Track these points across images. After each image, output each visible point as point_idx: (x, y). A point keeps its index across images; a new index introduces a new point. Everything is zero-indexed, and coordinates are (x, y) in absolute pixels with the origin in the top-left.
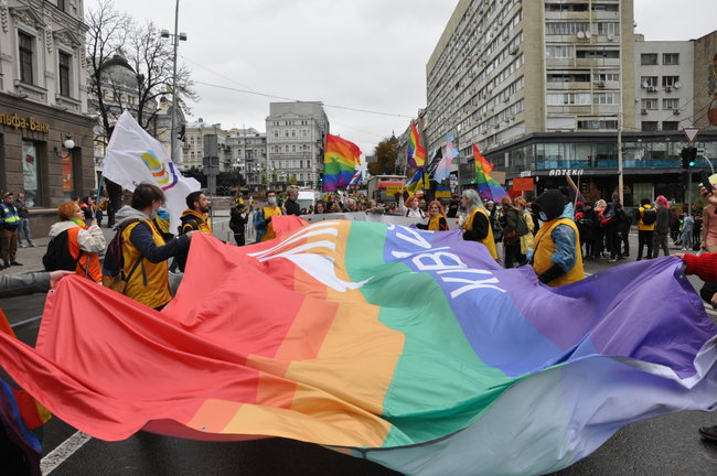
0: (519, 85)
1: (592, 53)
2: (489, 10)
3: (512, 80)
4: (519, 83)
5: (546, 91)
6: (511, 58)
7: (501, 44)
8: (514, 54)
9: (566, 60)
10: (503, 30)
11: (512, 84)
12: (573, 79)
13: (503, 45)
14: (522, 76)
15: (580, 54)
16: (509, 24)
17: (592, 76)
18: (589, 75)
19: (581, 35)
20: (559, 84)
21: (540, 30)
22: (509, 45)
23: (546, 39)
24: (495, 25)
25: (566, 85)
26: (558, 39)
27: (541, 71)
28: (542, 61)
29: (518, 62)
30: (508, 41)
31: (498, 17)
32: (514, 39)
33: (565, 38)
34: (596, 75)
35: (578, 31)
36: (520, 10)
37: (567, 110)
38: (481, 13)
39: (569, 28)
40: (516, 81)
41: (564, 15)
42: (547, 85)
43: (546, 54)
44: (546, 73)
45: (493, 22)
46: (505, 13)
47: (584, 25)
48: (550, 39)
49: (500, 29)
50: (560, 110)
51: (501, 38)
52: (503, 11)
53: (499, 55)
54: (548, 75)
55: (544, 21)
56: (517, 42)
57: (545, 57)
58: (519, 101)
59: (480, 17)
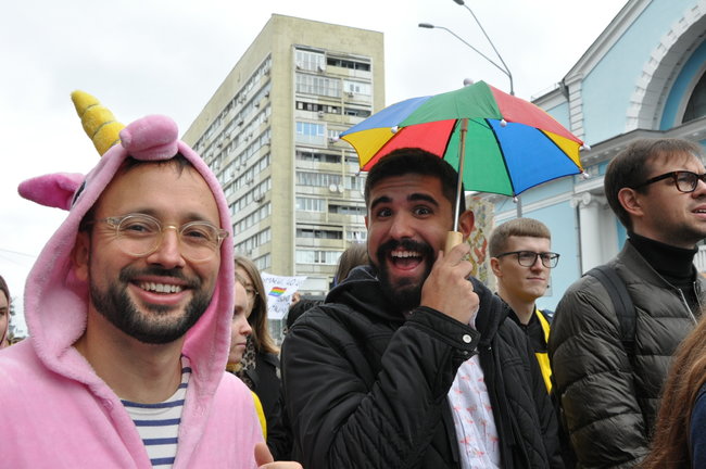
0: (264, 238)
1: (345, 208)
2: (230, 144)
3: (256, 230)
4: (264, 236)
5: (295, 248)
6: (255, 206)
7: (242, 188)
8: (260, 201)
9: (317, 215)
10: (247, 172)
11: (256, 235)
12: (325, 235)
13: (246, 189)
15: (333, 208)
16: (254, 166)
17: (345, 234)
18: (341, 233)
19: (333, 188)
20: (310, 240)
21: (290, 179)
22: (253, 190)
23: (295, 189)
24: (237, 164)
25: (317, 242)
26: (310, 190)
27: (290, 224)
28: (291, 213)
29: (263, 210)
30: (252, 186)
31: (241, 155)
32: (260, 184)
33: (317, 190)
34: (349, 232)
35: (330, 183)
36: (268, 154)
37: (317, 269)
38: (220, 146)
39: (320, 178)
40: (260, 233)
41: (314, 165)
42: (296, 240)
43: (296, 206)
44: (295, 227)
45: (235, 161)
46: (250, 152)
47: (336, 178)
48: (300, 189)
49: (243, 170)
50: (310, 269)
51: (243, 180)
52: (247, 149)
53: (240, 199)
54: (298, 230)
55: (295, 170)
56: (263, 189)
57: (294, 209)
58: (265, 256)
59: (218, 151)
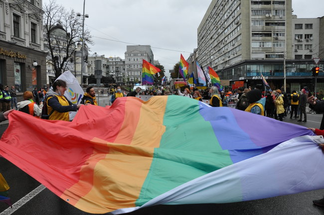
0: (239, 38)
1: (272, 24)
2: (226, 4)
3: (236, 35)
4: (239, 37)
5: (251, 41)
6: (236, 26)
7: (231, 20)
8: (237, 24)
9: (260, 27)
10: (232, 13)
11: (236, 38)
12: (264, 35)
13: (232, 20)
14: (240, 34)
15: (267, 24)
16: (235, 10)
17: (272, 34)
18: (271, 34)
19: (267, 15)
20: (257, 38)
21: (249, 13)
22: (235, 20)
23: (251, 17)
25: (261, 38)
26: (257, 17)
27: (249, 32)
28: (249, 27)
29: (239, 27)
30: (234, 18)
31: (230, 7)
32: (237, 17)
33: (260, 17)
34: (274, 34)
36: (240, 4)
37: (261, 49)
38: (222, 5)
39: (262, 12)
40: (238, 37)
41: (260, 6)
42: (252, 38)
43: (252, 24)
44: (251, 33)
45: (228, 10)
46: (233, 5)
47: (269, 11)
48: (253, 17)
49: (231, 13)
50: (258, 49)
51: (231, 17)
52: (232, 4)
53: (230, 25)
54: (252, 34)
55: (251, 9)
56: (238, 19)
57: (251, 26)
58: (239, 45)
59: (222, 7)
